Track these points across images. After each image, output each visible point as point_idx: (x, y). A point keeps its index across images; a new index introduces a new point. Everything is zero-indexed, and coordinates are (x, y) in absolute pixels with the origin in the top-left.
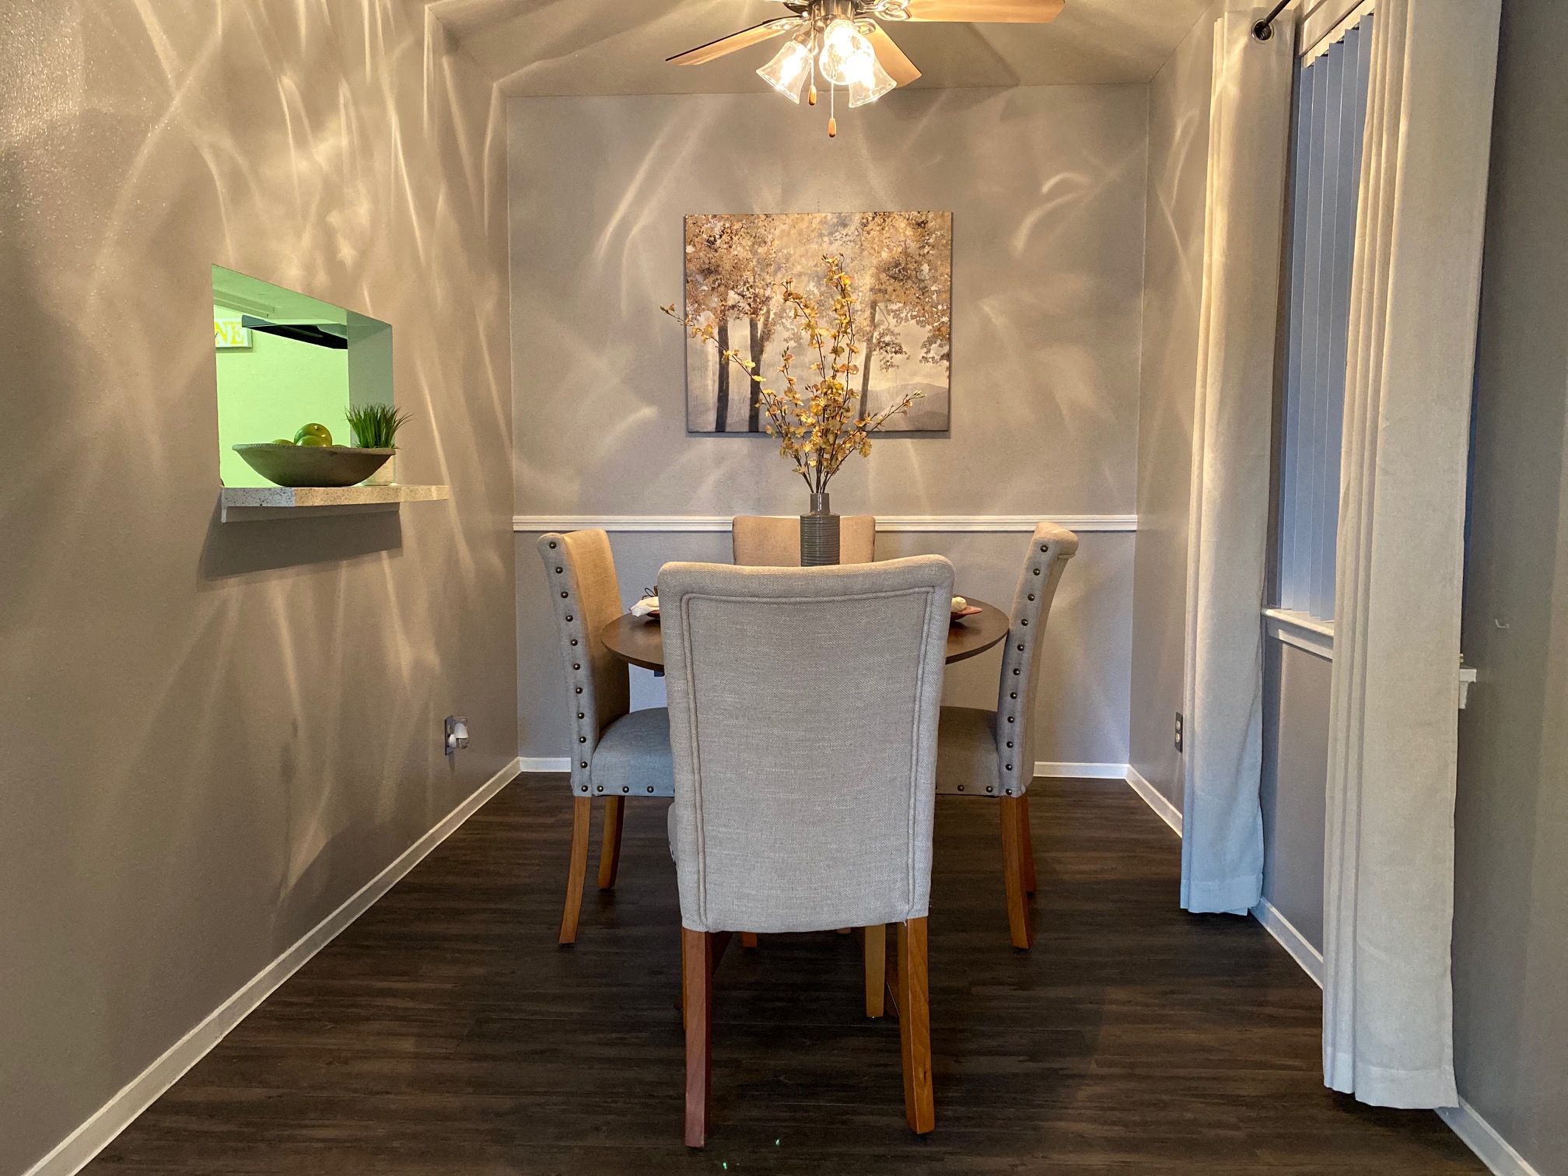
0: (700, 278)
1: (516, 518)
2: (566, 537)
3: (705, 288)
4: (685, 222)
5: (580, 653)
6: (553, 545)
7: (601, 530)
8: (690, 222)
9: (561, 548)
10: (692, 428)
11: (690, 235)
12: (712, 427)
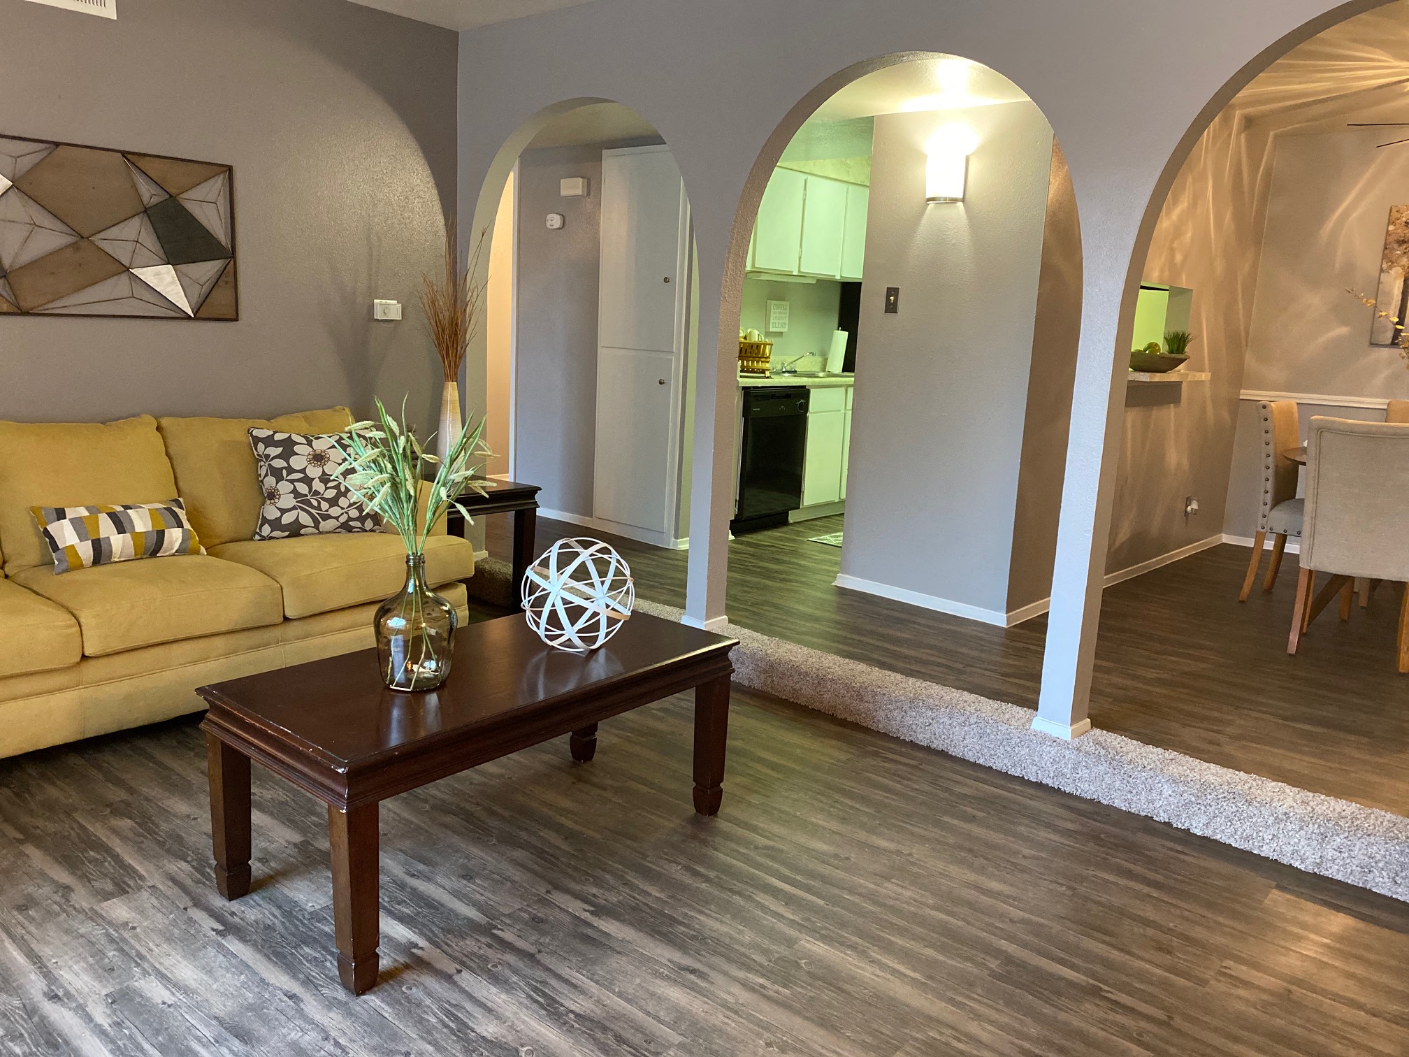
0: (1396, 246)
1: (1242, 391)
2: (1272, 404)
3: (1398, 252)
4: (1391, 210)
5: (1270, 462)
6: (1264, 407)
7: (1294, 402)
8: (1394, 210)
9: (1268, 409)
10: (1373, 341)
11: (1393, 219)
12: (1389, 341)
